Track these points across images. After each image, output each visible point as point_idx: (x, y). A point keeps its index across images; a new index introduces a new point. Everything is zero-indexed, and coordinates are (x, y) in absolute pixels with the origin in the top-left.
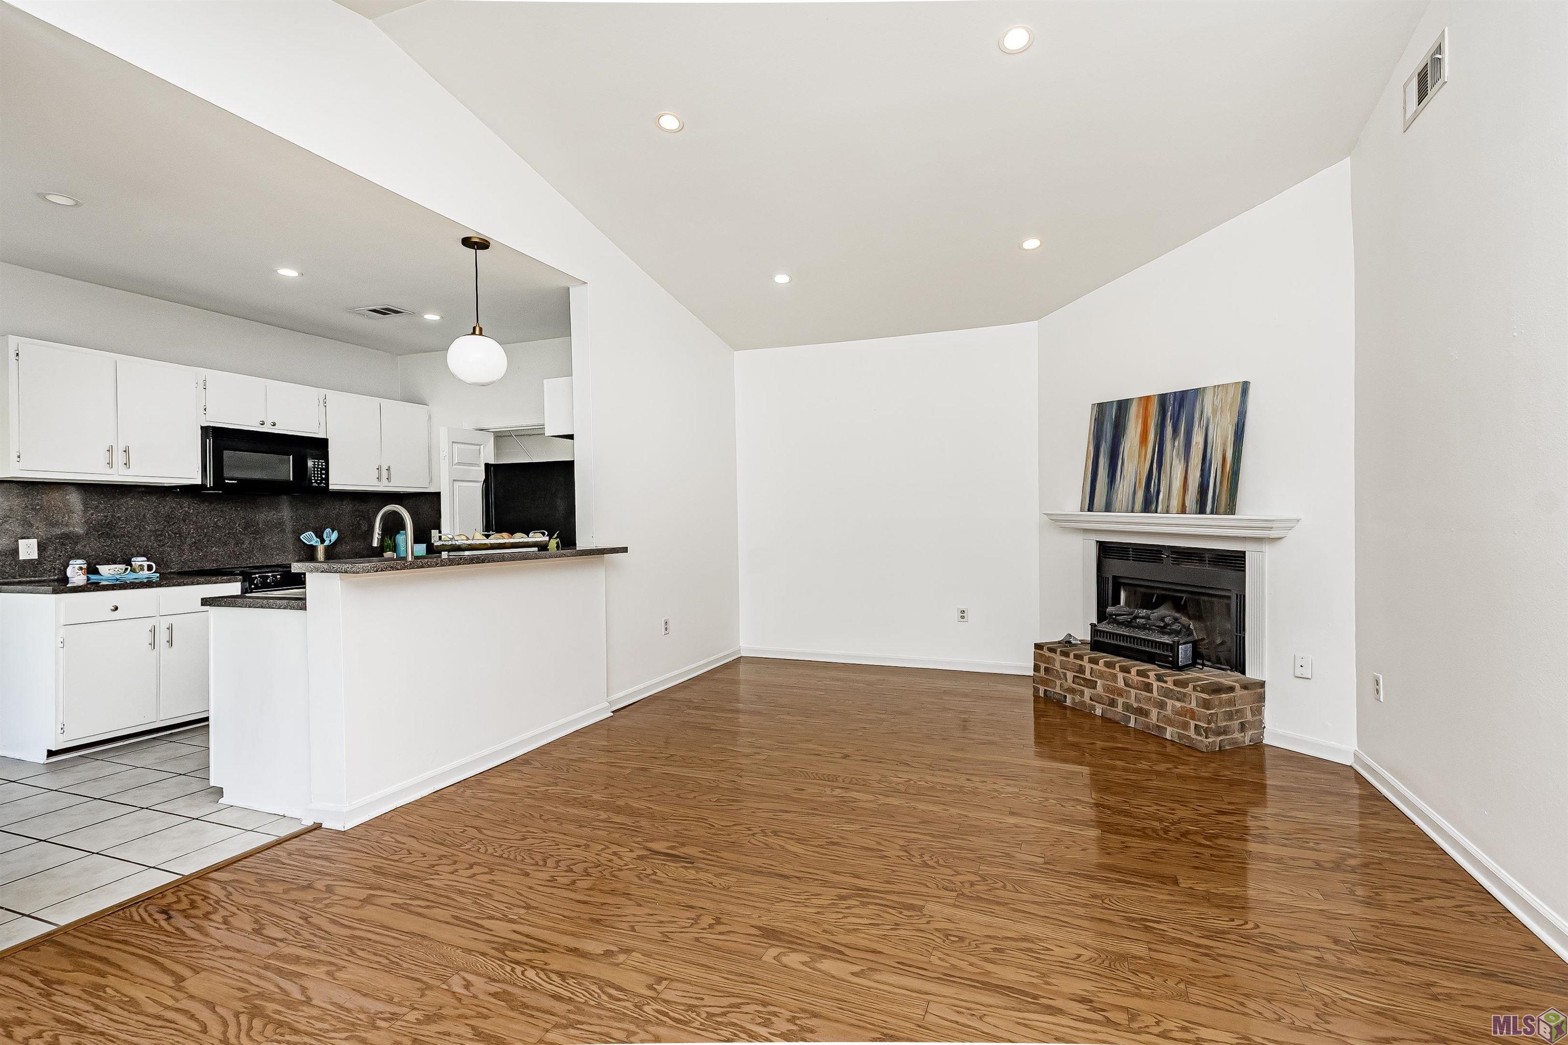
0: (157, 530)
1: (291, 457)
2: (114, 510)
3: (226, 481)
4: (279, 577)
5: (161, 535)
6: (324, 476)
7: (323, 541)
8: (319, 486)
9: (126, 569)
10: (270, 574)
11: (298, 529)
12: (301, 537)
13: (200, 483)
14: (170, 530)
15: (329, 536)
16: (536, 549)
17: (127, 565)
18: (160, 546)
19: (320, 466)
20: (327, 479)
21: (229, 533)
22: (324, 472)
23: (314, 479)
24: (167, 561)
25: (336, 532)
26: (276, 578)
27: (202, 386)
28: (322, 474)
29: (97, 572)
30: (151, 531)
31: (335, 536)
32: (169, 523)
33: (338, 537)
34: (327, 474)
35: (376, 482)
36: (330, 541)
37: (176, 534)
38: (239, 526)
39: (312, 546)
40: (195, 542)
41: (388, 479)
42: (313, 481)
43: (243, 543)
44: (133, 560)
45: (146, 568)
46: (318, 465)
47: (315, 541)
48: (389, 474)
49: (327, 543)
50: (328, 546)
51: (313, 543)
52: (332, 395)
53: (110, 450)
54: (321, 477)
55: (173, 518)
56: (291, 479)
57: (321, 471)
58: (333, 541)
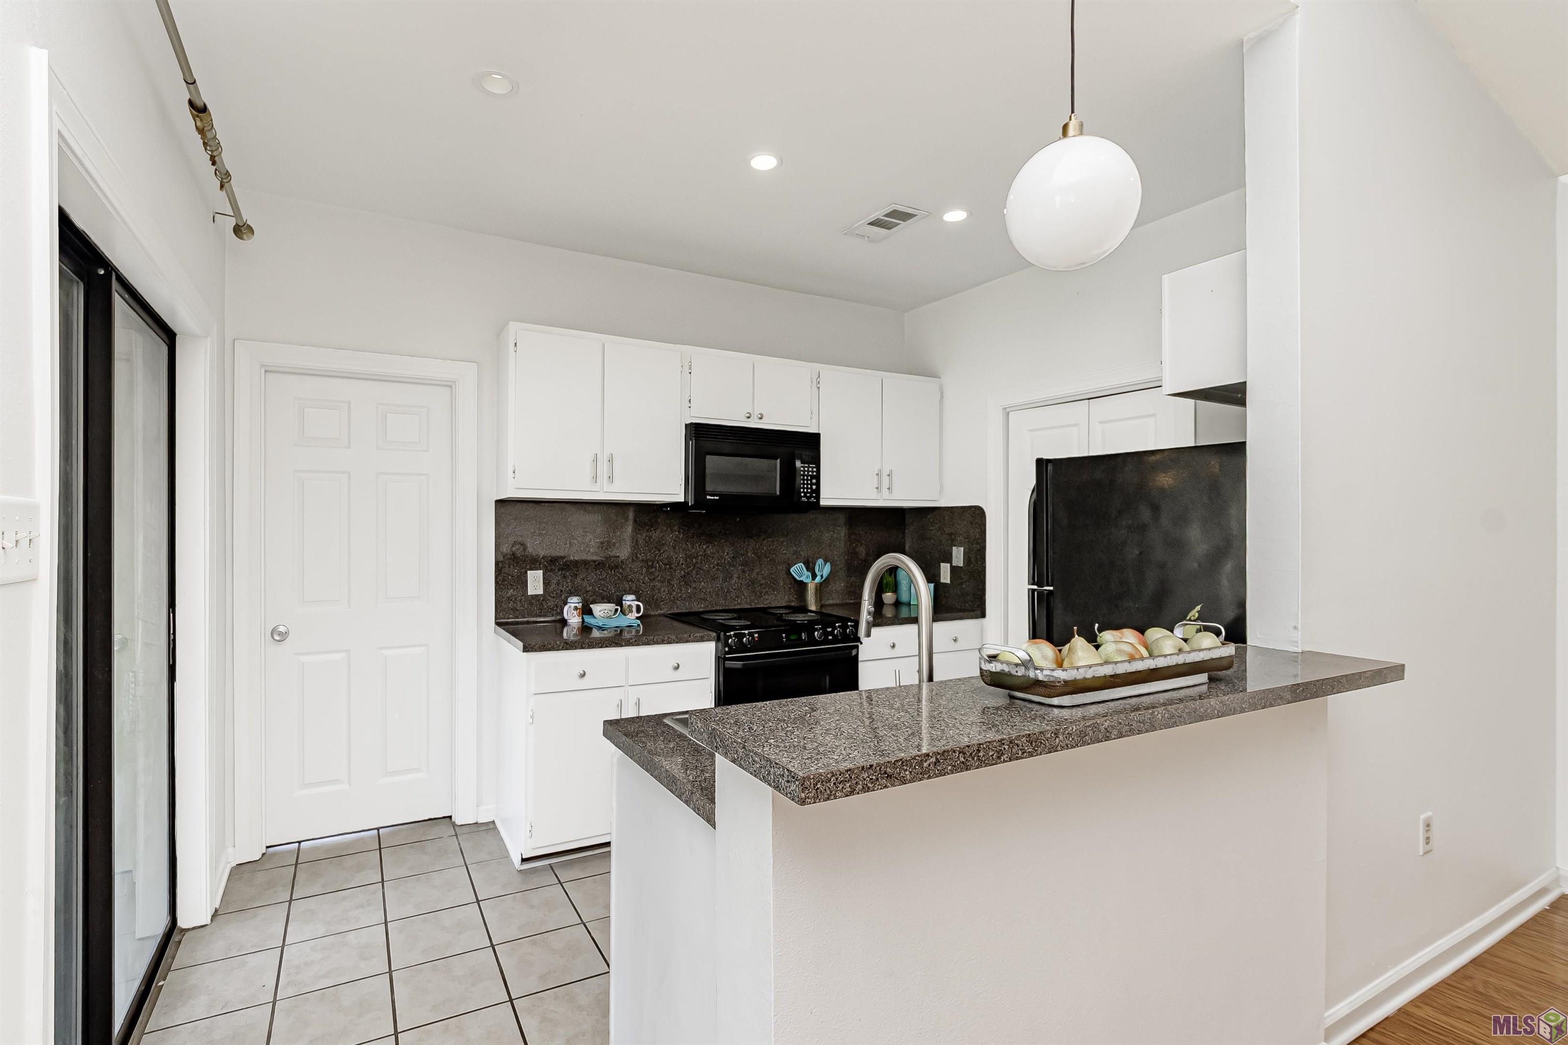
0: (649, 559)
1: (779, 460)
2: (610, 535)
3: (708, 497)
4: (756, 635)
5: (652, 567)
6: (814, 487)
7: (814, 576)
8: (808, 501)
9: (616, 610)
10: (746, 632)
11: (788, 558)
12: (791, 571)
13: (683, 501)
14: (661, 560)
15: (821, 570)
16: (1203, 678)
17: (616, 605)
18: (651, 580)
19: (810, 473)
20: (818, 491)
21: (718, 564)
22: (814, 481)
23: (803, 492)
24: (657, 599)
25: (828, 565)
26: (753, 637)
27: (688, 371)
28: (812, 484)
29: (590, 612)
30: (643, 560)
31: (827, 570)
32: (659, 551)
33: (831, 572)
34: (818, 484)
35: (874, 494)
36: (822, 576)
37: (665, 564)
38: (727, 554)
39: (801, 583)
40: (684, 576)
41: (889, 489)
42: (802, 494)
43: (731, 577)
44: (624, 598)
45: (634, 609)
46: (808, 471)
47: (805, 577)
48: (891, 482)
49: (818, 579)
50: (821, 584)
51: (803, 579)
52: (826, 371)
53: (595, 460)
54: (811, 488)
55: (663, 545)
56: (778, 493)
57: (811, 480)
58: (825, 577)
